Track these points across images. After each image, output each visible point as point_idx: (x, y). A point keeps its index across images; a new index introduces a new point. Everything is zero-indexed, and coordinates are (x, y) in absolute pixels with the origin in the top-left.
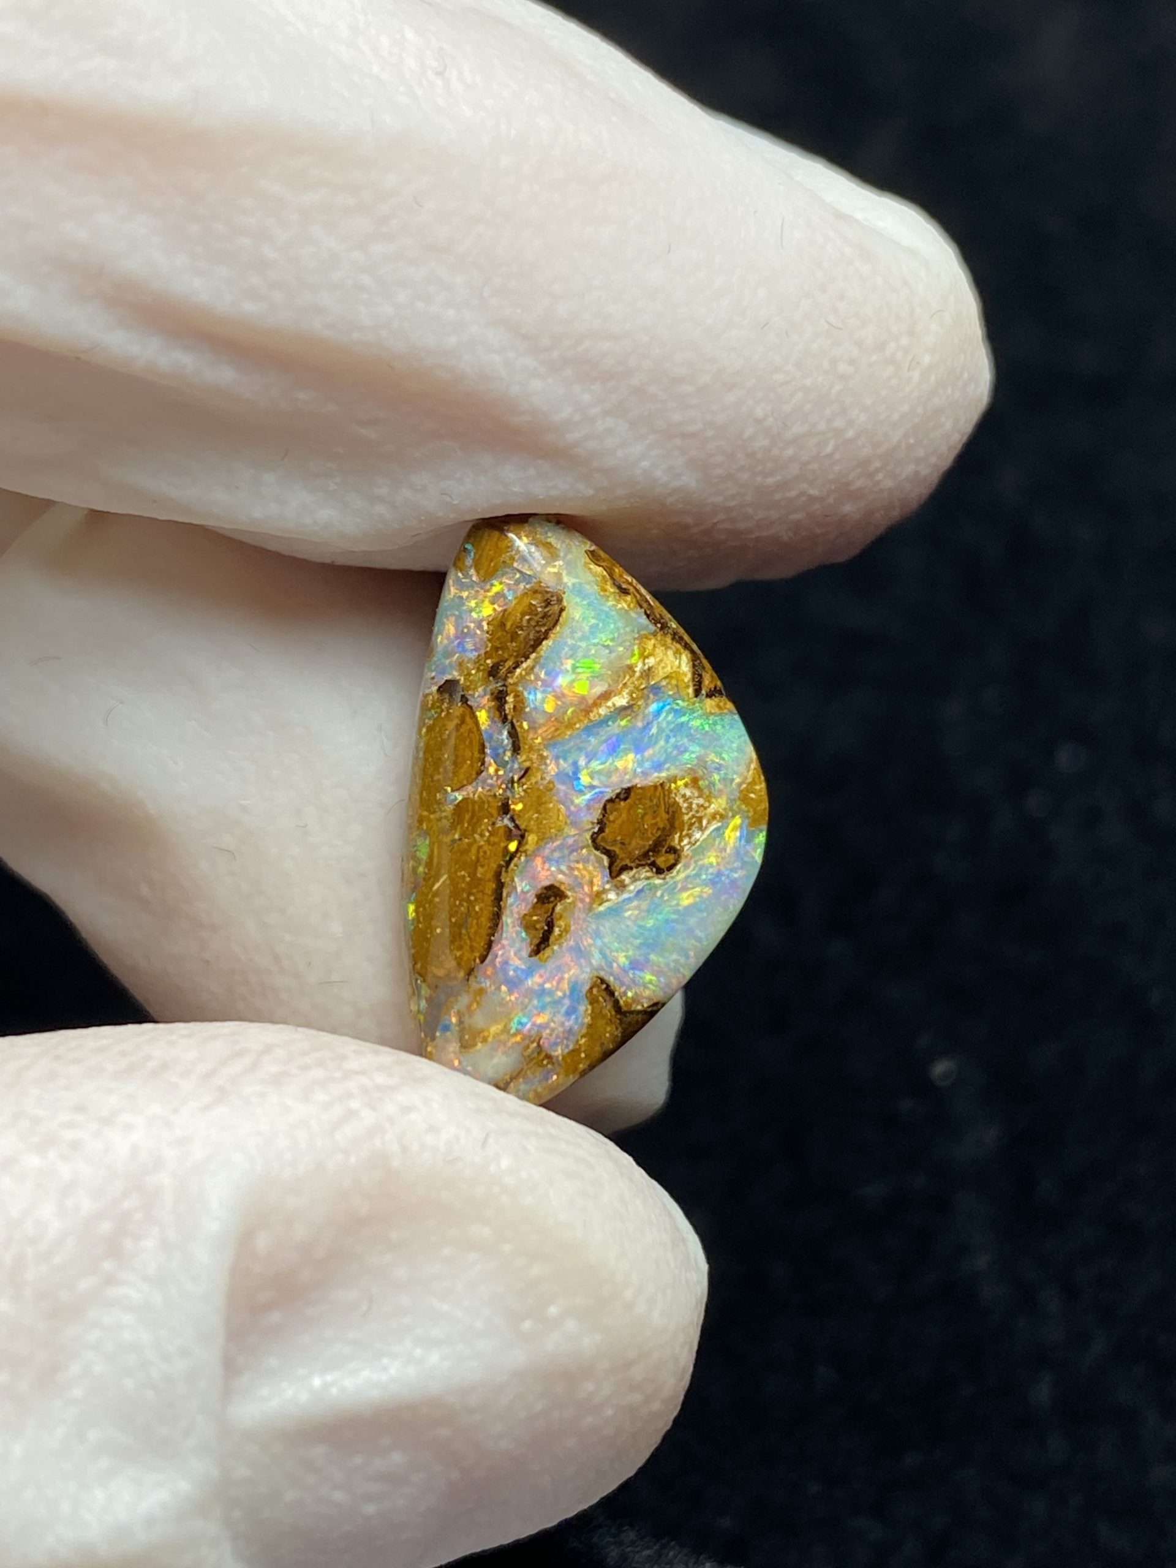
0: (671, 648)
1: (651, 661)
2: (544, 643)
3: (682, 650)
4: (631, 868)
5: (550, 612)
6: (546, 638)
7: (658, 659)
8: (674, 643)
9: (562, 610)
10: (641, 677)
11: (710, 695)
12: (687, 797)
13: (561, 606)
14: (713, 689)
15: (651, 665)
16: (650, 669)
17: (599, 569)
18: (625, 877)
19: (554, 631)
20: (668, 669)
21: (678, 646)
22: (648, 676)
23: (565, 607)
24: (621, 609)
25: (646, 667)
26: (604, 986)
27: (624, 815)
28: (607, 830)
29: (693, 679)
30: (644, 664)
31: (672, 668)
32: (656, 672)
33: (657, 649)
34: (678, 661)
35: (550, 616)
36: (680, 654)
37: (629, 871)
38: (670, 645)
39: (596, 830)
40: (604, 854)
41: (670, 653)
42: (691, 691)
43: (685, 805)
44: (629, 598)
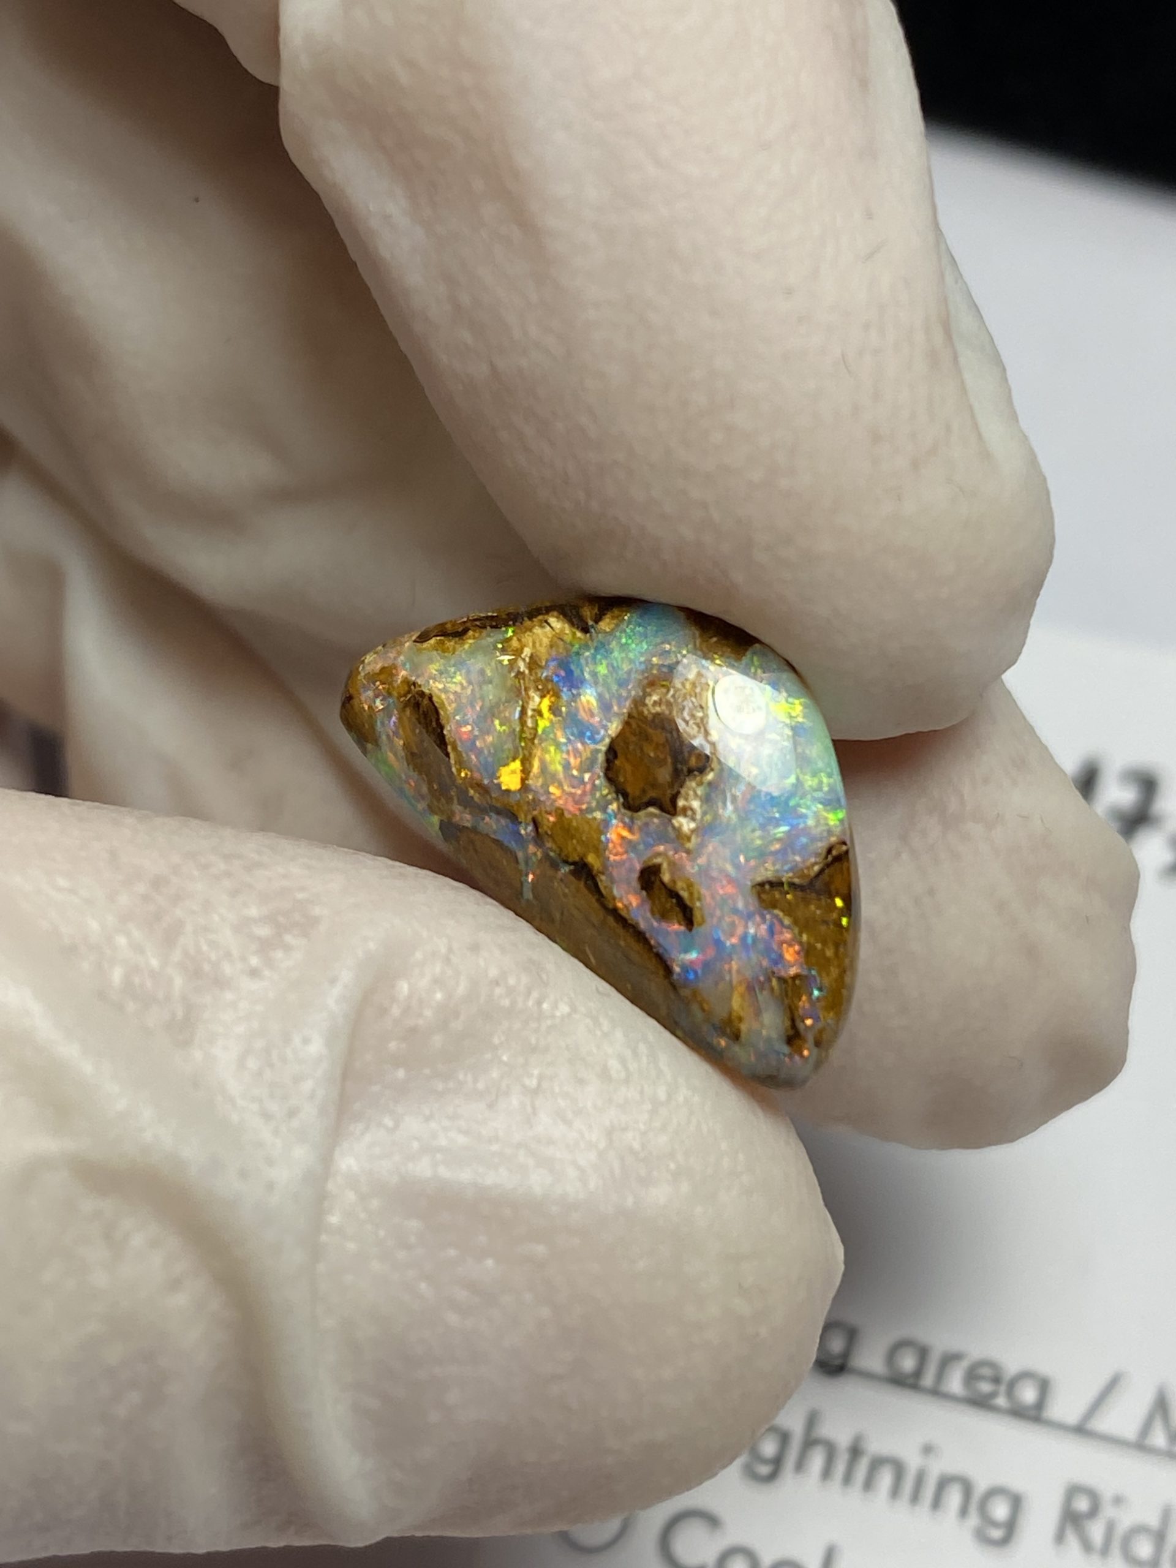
0: (534, 626)
1: (527, 652)
2: (445, 732)
3: (546, 617)
4: (678, 793)
5: (425, 710)
6: (442, 728)
7: (531, 644)
8: (534, 619)
9: (430, 698)
10: (530, 669)
11: (597, 620)
12: (659, 701)
13: (427, 697)
14: (598, 613)
15: (529, 655)
16: (531, 657)
17: (433, 641)
18: (681, 803)
19: (441, 717)
20: (546, 641)
21: (540, 617)
22: (535, 663)
23: (430, 694)
24: (470, 647)
25: (527, 660)
26: (767, 887)
27: (628, 768)
28: (629, 790)
29: (572, 624)
30: (524, 660)
31: (548, 638)
32: (538, 654)
33: (523, 640)
34: (548, 628)
35: (428, 712)
36: (546, 622)
37: (680, 795)
38: (532, 625)
39: (621, 800)
40: (647, 807)
41: (537, 630)
42: (579, 634)
43: (664, 707)
44: (471, 633)
